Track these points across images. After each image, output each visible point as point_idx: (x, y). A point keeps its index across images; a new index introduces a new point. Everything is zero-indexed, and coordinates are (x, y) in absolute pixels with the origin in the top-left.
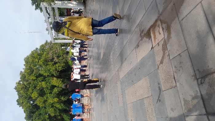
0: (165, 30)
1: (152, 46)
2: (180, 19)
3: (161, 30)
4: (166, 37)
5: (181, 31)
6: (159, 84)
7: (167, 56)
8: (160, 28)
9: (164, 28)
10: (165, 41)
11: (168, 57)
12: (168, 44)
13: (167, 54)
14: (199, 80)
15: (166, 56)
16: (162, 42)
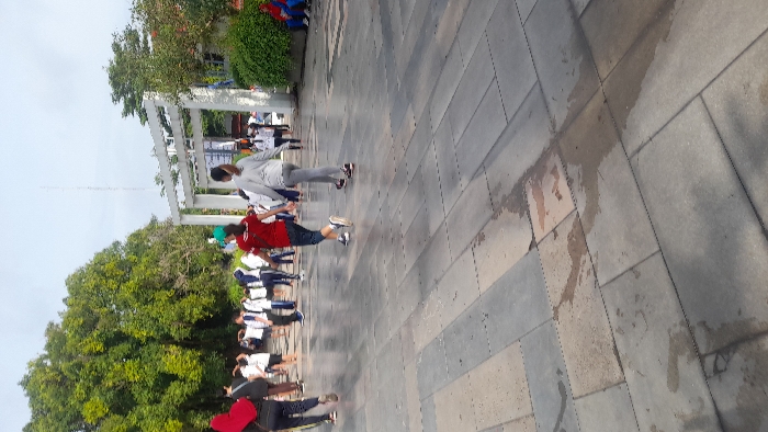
0: (576, 185)
1: (534, 238)
2: (630, 149)
3: (563, 183)
4: (581, 210)
5: (635, 187)
6: (559, 372)
7: (588, 273)
8: (557, 178)
9: (575, 178)
10: (578, 223)
11: (592, 277)
12: (589, 230)
13: (588, 265)
14: (710, 360)
15: (584, 274)
16: (569, 226)
